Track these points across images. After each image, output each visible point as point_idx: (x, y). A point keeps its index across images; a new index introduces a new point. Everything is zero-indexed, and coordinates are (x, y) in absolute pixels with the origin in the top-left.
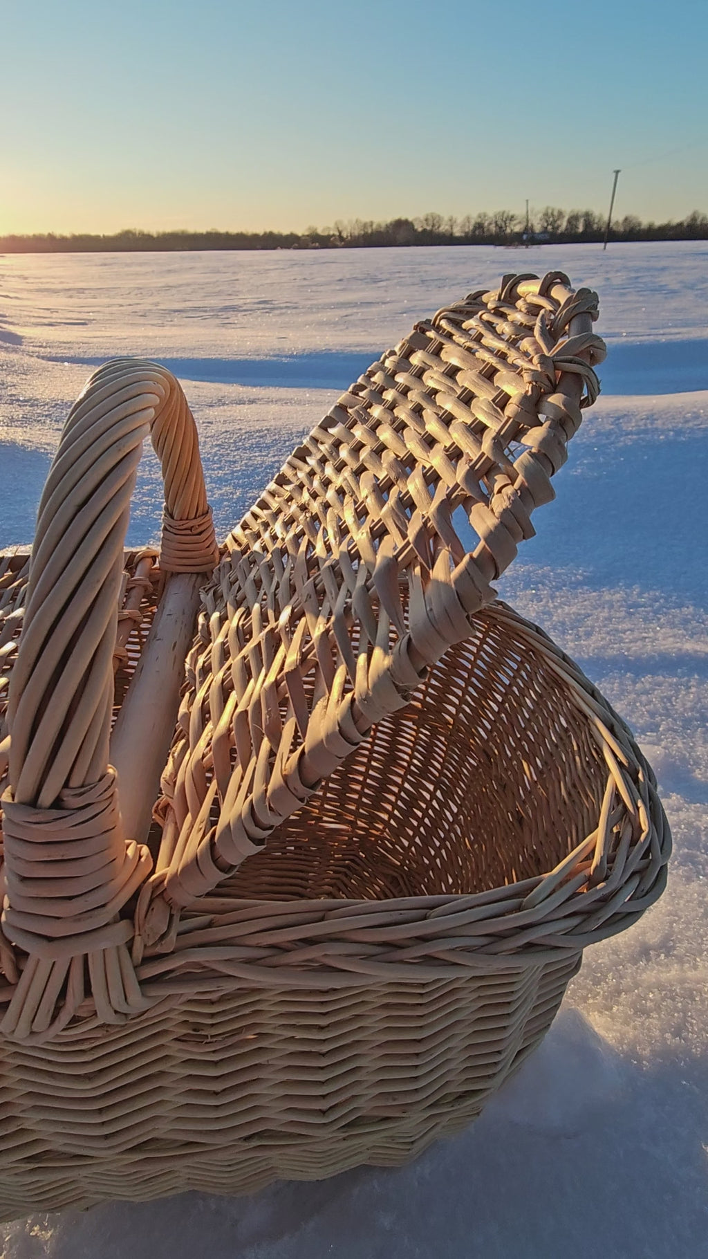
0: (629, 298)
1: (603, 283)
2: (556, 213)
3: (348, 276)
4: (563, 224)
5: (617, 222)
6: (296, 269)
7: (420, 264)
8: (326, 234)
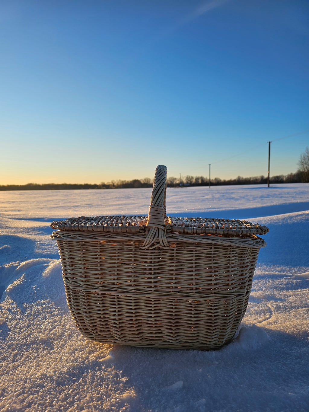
0: (222, 201)
1: (212, 197)
2: (191, 177)
3: (118, 196)
4: (194, 181)
5: (212, 180)
6: (98, 195)
7: (144, 193)
8: (108, 184)
